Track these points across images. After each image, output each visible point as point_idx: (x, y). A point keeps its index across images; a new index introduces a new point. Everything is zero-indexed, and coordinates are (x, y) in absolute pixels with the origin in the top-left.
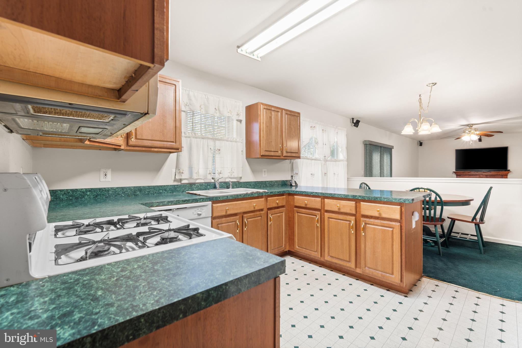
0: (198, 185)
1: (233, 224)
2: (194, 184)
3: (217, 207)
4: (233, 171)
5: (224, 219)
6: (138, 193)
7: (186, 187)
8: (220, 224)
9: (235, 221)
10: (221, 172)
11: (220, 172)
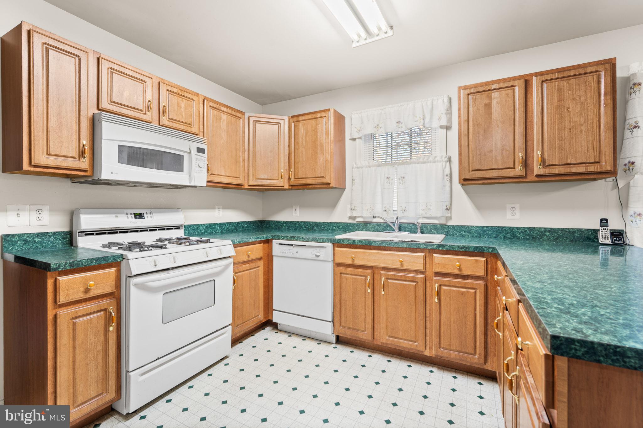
0: (374, 225)
1: (361, 279)
2: (369, 224)
3: (341, 252)
4: (429, 207)
5: (349, 269)
6: (316, 228)
7: (360, 226)
8: (344, 274)
9: (366, 276)
10: (406, 209)
11: (404, 208)
